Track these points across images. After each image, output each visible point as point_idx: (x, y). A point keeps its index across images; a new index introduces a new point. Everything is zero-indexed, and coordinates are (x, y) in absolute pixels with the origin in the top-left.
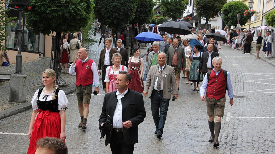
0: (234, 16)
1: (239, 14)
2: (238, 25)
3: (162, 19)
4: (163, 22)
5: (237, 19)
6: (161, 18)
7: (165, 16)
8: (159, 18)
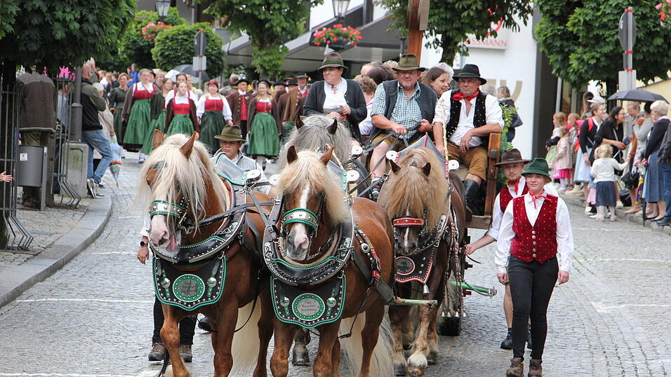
0: (604, 26)
1: (630, 15)
2: (628, 80)
3: (189, 34)
4: (193, 54)
5: (617, 43)
6: (185, 33)
7: (210, 19)
8: (170, 30)
